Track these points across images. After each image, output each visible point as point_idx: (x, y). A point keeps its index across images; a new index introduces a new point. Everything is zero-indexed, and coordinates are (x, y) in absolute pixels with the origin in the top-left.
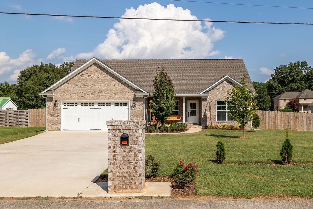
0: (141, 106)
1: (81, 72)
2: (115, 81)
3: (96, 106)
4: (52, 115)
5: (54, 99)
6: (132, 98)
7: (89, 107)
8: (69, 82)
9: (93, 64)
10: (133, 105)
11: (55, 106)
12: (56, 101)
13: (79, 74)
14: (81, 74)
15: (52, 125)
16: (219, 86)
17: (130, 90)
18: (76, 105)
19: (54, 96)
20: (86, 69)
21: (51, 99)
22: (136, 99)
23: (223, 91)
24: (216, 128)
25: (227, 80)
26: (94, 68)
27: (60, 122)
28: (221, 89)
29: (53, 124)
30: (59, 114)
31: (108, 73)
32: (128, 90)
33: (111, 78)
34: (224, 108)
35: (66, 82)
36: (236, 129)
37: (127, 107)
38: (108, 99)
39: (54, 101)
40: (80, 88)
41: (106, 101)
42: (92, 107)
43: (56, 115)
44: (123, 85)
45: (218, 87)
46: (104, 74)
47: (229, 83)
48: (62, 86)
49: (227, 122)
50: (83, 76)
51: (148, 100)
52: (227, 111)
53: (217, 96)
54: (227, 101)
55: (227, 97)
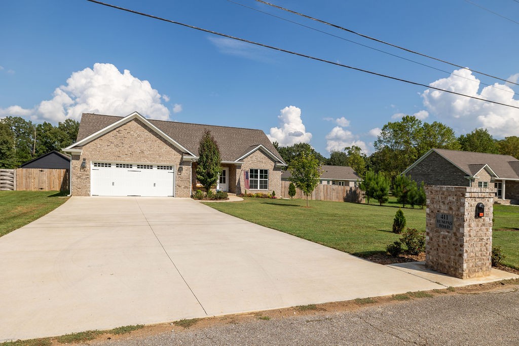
0: (187, 171)
1: (117, 128)
2: (160, 141)
3: (135, 168)
4: (79, 177)
5: (81, 158)
6: (179, 161)
7: (126, 169)
8: (101, 138)
9: (133, 120)
10: (180, 170)
11: (83, 167)
12: (84, 159)
13: (115, 129)
14: (117, 130)
15: (78, 190)
17: (176, 153)
18: (110, 166)
19: (81, 154)
20: (125, 124)
21: (77, 157)
22: (182, 163)
23: (256, 160)
24: (251, 196)
25: (259, 149)
26: (134, 123)
27: (90, 186)
28: (254, 157)
29: (79, 188)
30: (88, 176)
31: (151, 131)
32: (174, 152)
33: (155, 137)
34: (256, 177)
35: (98, 138)
36: (268, 197)
37: (172, 171)
38: (151, 161)
39: (81, 161)
40: (117, 146)
41: (148, 163)
42: (129, 169)
43: (84, 177)
44: (168, 147)
45: (251, 156)
46: (147, 133)
47: (261, 152)
48: (93, 143)
49: (259, 190)
50: (120, 132)
51: (195, 165)
52: (259, 179)
53: (250, 164)
54: (259, 170)
55: (260, 166)
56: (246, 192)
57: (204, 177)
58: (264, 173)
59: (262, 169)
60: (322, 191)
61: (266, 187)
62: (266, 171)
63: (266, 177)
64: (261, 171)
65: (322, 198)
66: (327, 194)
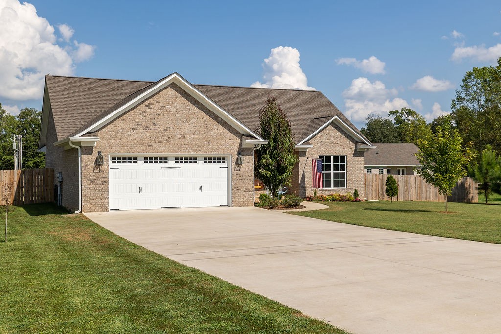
0: (249, 162)
1: (147, 100)
2: (208, 118)
3: (171, 163)
4: (92, 182)
5: (95, 150)
6: (236, 149)
7: (159, 166)
8: (124, 117)
9: (169, 86)
10: (238, 163)
11: (99, 163)
12: (99, 153)
13: (143, 102)
14: (147, 103)
15: (91, 202)
16: (322, 133)
17: (232, 136)
18: (135, 162)
19: (95, 145)
20: (157, 93)
21: (89, 150)
22: (241, 151)
23: (327, 141)
24: (324, 200)
25: (332, 124)
26: (171, 92)
27: (108, 194)
28: (325, 137)
29: (93, 200)
30: (105, 180)
31: (195, 102)
32: (229, 134)
33: (201, 112)
34: (329, 168)
35: (119, 117)
36: (349, 200)
37: (225, 165)
38: (196, 151)
39: (95, 155)
40: (147, 128)
41: (193, 154)
42: (163, 165)
43: (99, 181)
44: (220, 126)
45: (320, 134)
46: (189, 106)
47: (335, 128)
48: (111, 125)
49: (333, 190)
50: (151, 106)
51: (259, 154)
52: (332, 172)
53: (320, 148)
54: (332, 158)
55: (334, 151)
56: (315, 193)
57: (271, 172)
58: (340, 161)
59: (335, 154)
60: (414, 186)
61: (342, 184)
62: (343, 159)
63: (343, 168)
64: (336, 158)
65: (414, 198)
66: (421, 190)
